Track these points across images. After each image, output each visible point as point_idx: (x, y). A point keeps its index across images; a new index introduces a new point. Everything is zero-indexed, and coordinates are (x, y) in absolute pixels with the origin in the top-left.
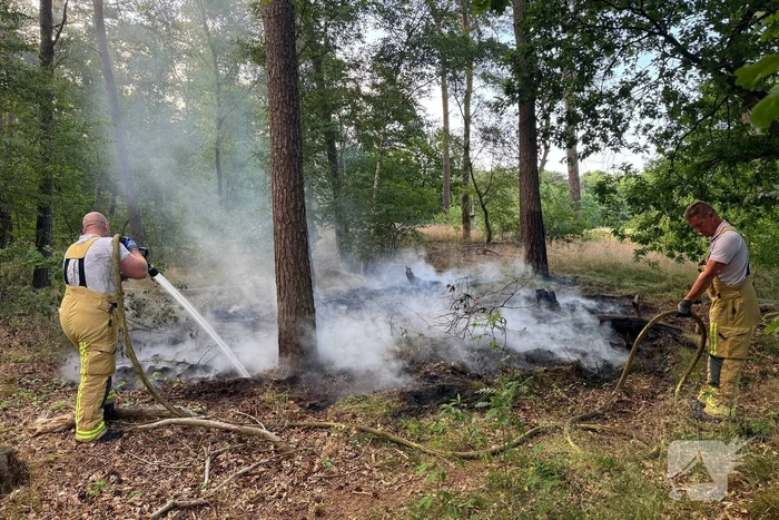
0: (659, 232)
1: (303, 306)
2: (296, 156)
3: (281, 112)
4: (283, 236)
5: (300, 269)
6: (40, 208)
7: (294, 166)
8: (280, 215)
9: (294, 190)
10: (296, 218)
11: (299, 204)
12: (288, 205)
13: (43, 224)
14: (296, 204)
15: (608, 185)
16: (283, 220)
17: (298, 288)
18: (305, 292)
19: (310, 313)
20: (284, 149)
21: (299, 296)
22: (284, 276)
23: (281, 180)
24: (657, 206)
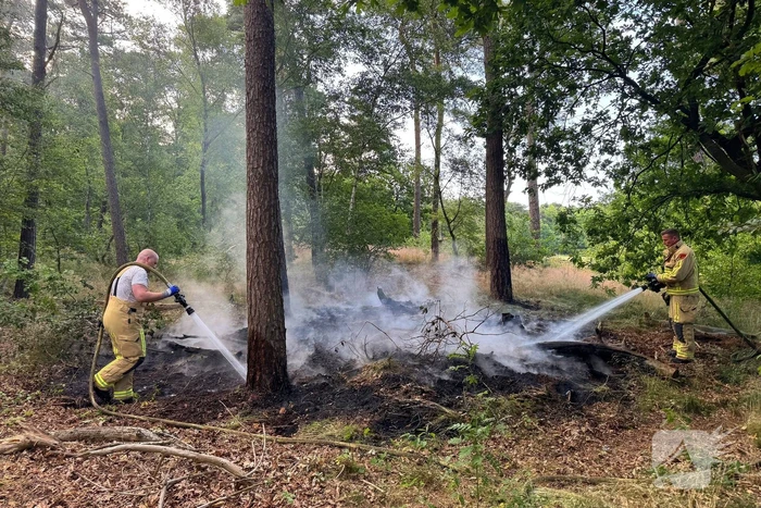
0: (617, 262)
1: (273, 326)
2: (271, 176)
3: (258, 133)
4: (256, 255)
5: (272, 288)
6: (25, 221)
7: (269, 186)
8: (254, 234)
9: (268, 210)
10: (269, 237)
12: (262, 224)
13: (27, 237)
14: (270, 223)
15: (568, 216)
16: (257, 239)
17: (269, 307)
18: (276, 312)
19: (280, 333)
20: (260, 169)
21: (270, 316)
22: (255, 295)
23: (256, 199)
24: (615, 237)
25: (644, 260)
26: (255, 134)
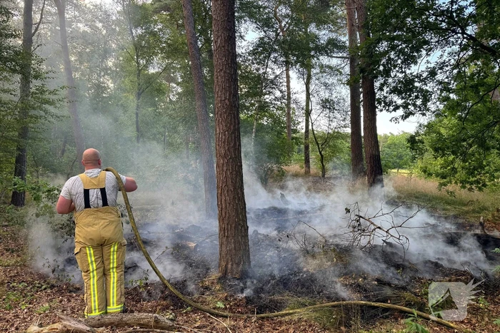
1: (240, 224)
2: (235, 106)
3: (225, 72)
4: (225, 169)
5: (238, 194)
6: (19, 149)
7: (234, 114)
8: (223, 152)
9: (233, 133)
10: (235, 154)
11: (238, 144)
12: (229, 144)
13: (20, 160)
14: (235, 143)
15: (417, 138)
16: (225, 156)
17: (237, 210)
18: (241, 213)
19: (245, 230)
20: (227, 101)
21: (237, 216)
22: (225, 200)
23: (224, 124)
24: (454, 153)
25: (475, 169)
26: (222, 73)
